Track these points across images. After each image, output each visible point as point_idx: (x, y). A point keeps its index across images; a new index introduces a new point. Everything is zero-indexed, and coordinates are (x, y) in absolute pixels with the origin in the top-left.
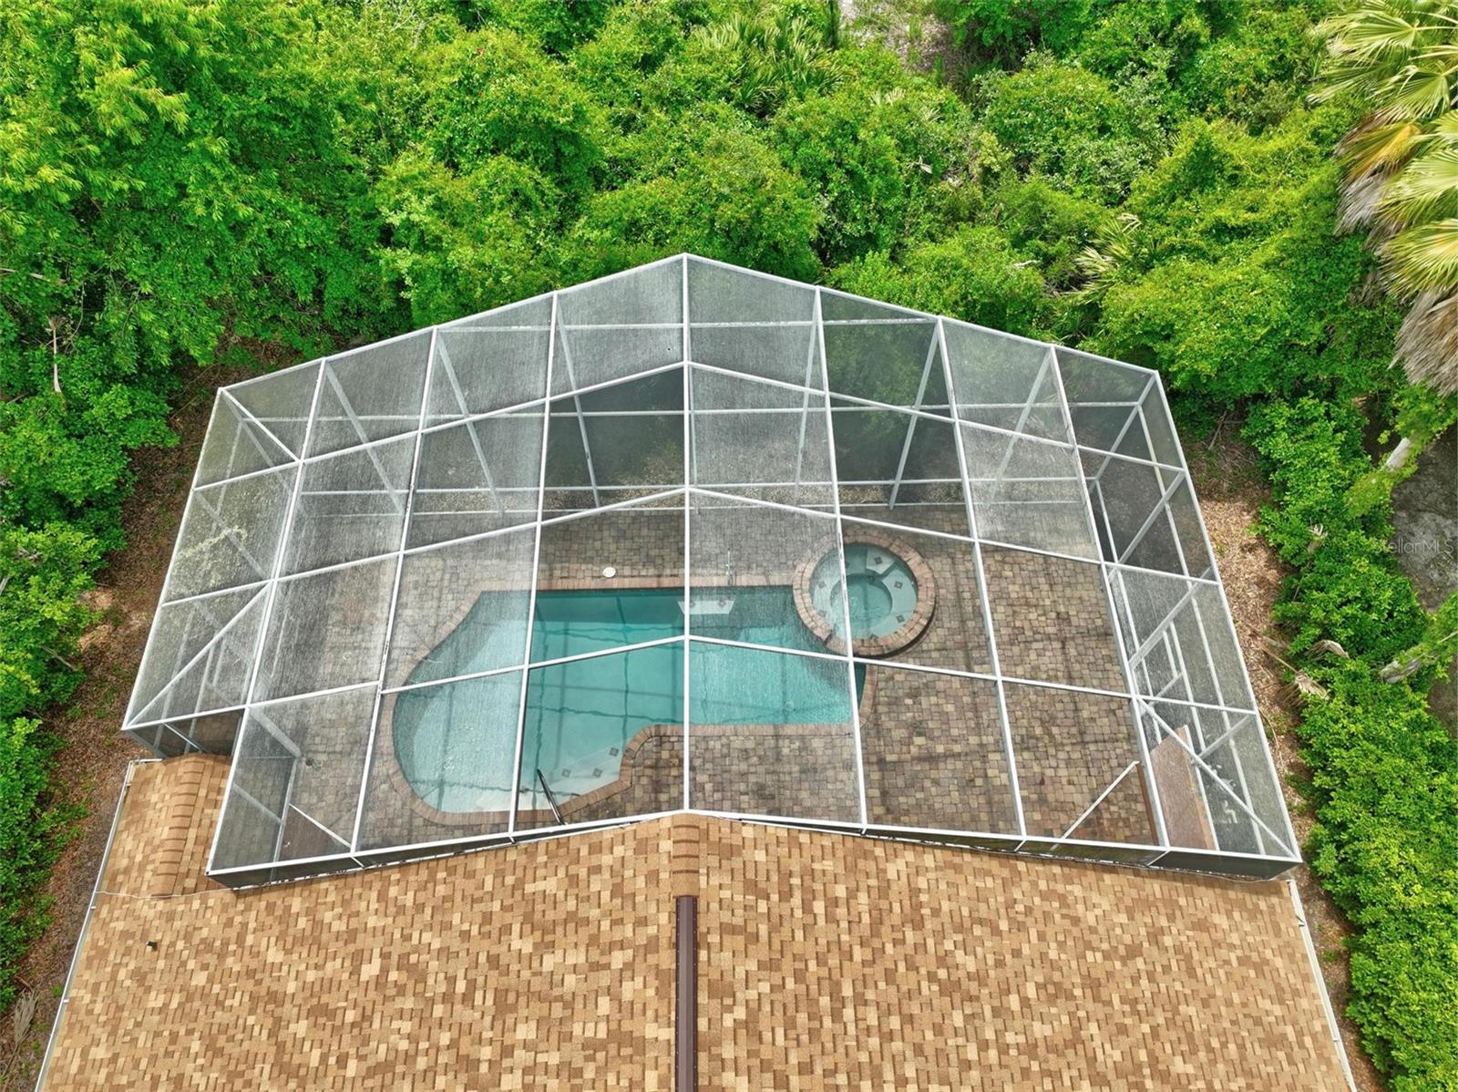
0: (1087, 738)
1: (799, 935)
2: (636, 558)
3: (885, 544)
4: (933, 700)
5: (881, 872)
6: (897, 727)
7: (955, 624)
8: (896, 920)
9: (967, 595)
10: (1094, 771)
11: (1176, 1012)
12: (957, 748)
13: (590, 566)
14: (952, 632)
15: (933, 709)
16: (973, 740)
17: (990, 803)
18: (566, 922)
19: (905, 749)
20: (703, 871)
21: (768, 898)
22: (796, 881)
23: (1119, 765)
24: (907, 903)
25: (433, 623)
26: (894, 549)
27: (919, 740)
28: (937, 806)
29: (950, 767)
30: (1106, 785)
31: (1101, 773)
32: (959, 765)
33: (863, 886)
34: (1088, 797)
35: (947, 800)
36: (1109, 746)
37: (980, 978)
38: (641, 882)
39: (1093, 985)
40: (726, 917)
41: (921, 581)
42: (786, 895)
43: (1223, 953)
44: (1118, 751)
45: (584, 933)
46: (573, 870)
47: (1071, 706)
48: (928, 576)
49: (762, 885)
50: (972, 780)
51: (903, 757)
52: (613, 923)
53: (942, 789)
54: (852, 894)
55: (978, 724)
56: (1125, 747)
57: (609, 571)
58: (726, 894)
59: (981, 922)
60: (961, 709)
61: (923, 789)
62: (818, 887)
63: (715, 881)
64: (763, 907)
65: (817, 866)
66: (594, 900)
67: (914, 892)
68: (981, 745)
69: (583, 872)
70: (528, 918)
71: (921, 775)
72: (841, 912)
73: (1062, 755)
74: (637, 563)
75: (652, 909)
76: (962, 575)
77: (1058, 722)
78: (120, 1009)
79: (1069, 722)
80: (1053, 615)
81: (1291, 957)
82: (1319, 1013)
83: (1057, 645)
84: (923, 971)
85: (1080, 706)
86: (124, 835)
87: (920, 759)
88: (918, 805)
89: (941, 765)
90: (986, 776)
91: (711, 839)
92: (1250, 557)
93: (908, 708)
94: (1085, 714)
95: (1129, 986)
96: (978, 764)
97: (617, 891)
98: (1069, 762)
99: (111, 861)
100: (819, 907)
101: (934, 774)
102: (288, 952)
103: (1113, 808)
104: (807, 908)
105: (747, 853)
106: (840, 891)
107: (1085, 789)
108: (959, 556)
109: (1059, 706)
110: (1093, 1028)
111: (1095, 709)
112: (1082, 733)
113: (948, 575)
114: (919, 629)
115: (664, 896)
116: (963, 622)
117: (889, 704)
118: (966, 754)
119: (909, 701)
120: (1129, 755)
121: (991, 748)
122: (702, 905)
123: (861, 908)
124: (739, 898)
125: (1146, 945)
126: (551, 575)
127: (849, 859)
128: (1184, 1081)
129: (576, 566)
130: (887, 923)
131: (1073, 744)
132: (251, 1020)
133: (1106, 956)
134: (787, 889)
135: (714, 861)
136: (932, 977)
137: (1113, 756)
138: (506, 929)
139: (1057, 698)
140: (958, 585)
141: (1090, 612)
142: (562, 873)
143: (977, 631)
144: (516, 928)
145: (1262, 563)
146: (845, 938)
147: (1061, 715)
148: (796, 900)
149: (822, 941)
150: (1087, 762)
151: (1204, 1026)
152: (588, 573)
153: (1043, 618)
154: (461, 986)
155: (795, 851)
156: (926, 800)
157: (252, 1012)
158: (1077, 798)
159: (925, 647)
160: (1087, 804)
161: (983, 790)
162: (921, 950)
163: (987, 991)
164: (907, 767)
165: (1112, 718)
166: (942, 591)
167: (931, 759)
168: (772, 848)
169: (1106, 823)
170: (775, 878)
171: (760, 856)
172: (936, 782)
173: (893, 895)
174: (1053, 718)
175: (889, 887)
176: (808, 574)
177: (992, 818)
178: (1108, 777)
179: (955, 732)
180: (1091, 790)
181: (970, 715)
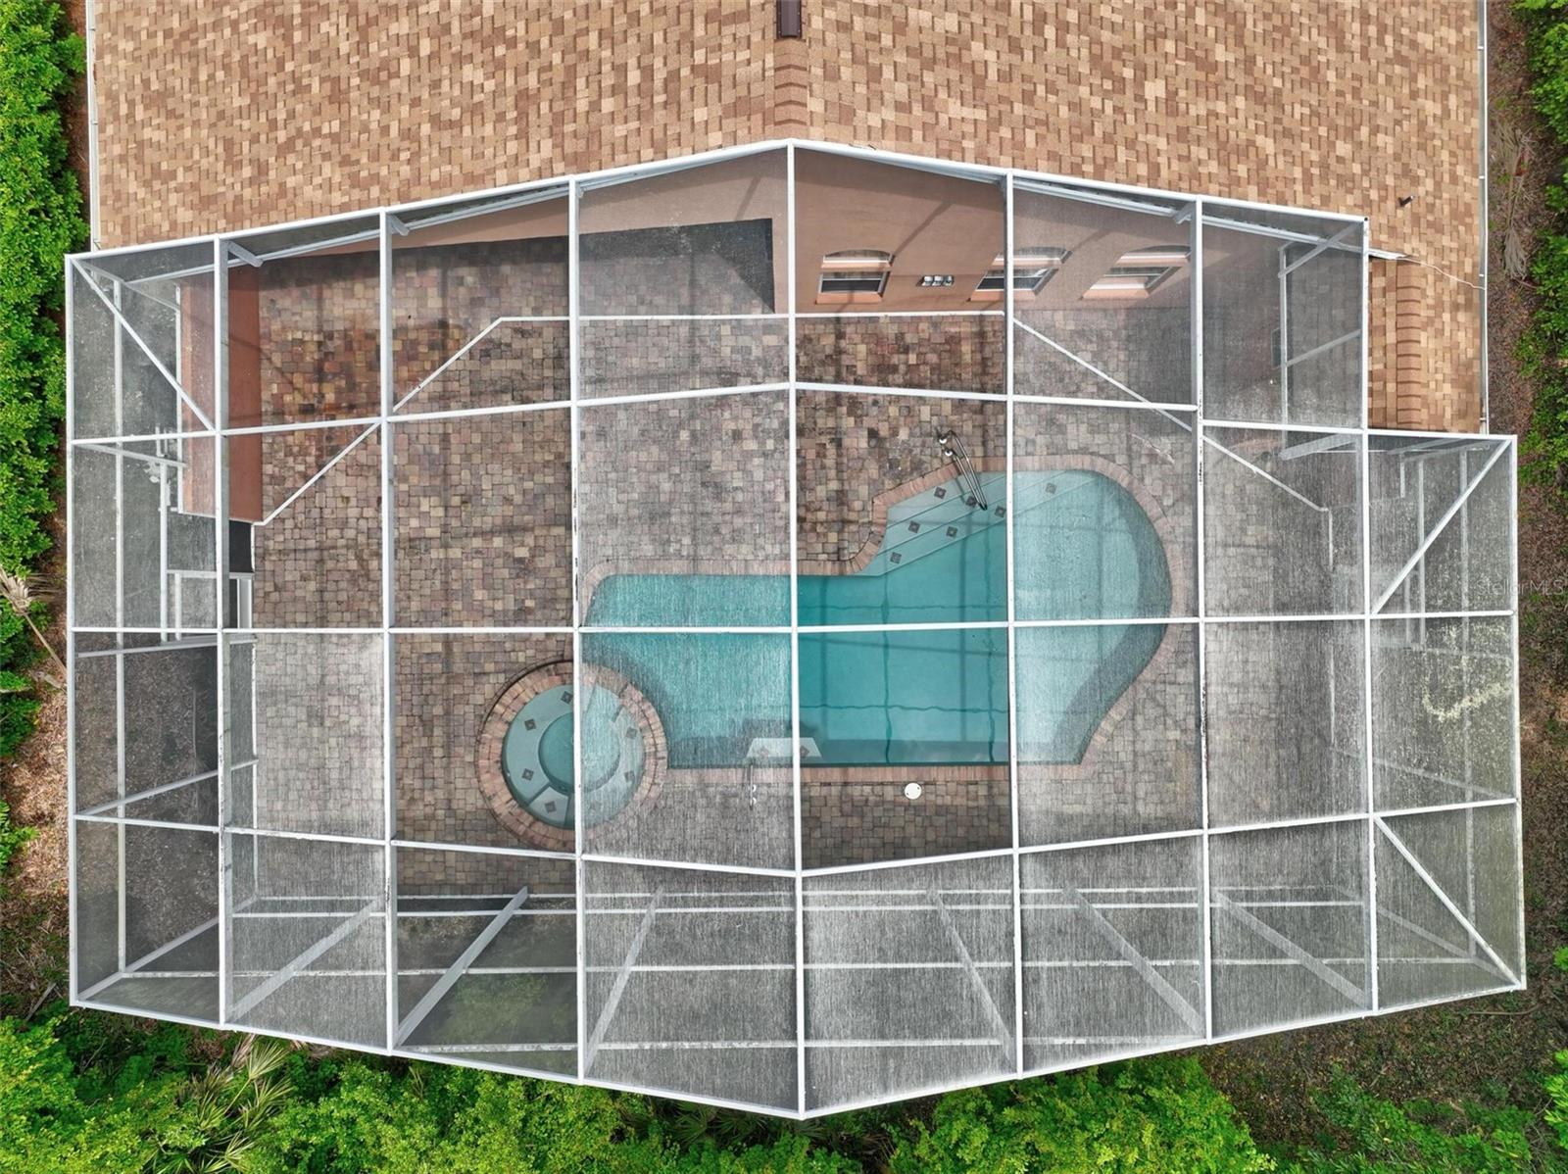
0: (315, 555)
1: (658, 38)
2: (879, 812)
3: (539, 828)
4: (499, 606)
5: (559, 145)
6: (548, 569)
7: (459, 710)
8: (547, 93)
9: (438, 752)
10: (315, 513)
11: (254, 97)
12: (477, 542)
13: (939, 801)
14: (463, 699)
15: (500, 594)
16: (455, 553)
17: (446, 475)
18: (934, 60)
19: (541, 542)
20: (770, 73)
21: (693, 68)
22: (660, 99)
23: (283, 520)
24: (532, 118)
25: (1139, 719)
26: (527, 819)
27: (522, 552)
28: (510, 472)
29: (488, 520)
30: (304, 497)
31: (307, 512)
32: (477, 522)
33: (581, 120)
34: (328, 482)
35: (497, 479)
36: (291, 545)
37: (460, 59)
38: (846, 73)
39: (338, 95)
40: (742, 30)
41: (495, 768)
42: (673, 77)
43: (191, 178)
44: (281, 538)
45: (912, 39)
46: (930, 118)
47: (327, 596)
48: (485, 777)
49: (700, 84)
50: (464, 502)
51: (545, 532)
52: (877, 38)
53: (502, 492)
54: (595, 106)
55: (447, 573)
56: (271, 543)
57: (913, 791)
58: (743, 55)
59: (451, 124)
60: (466, 592)
61: (524, 492)
62: (633, 101)
63: (756, 67)
64: (699, 56)
65: (633, 125)
66: (902, 75)
67: (523, 135)
68: (446, 546)
69: (917, 109)
70: (980, 82)
71: (524, 509)
72: (608, 81)
73: (350, 533)
74: (877, 805)
75: (830, 37)
76: (440, 782)
77: (347, 576)
78: (1421, 147)
79: (335, 576)
80: (328, 723)
81: (118, 196)
82: (104, 145)
83: (331, 679)
84: (521, 46)
85: (317, 597)
86: (1470, 353)
87: (525, 529)
88: (531, 473)
89: (498, 521)
90: (446, 508)
91: (759, 116)
92: (45, 806)
93: (532, 595)
94: (312, 586)
95: (299, 107)
96: (454, 523)
97: (875, 74)
98: (344, 524)
99: (1477, 325)
100: (634, 77)
101: (509, 510)
102: (1251, 143)
103: (301, 468)
104: (648, 72)
105: (717, 110)
106: (608, 105)
107: (330, 491)
108: (441, 813)
109: (343, 596)
110: (344, 48)
111: (299, 593)
112: (321, 561)
113: (459, 783)
114: (507, 699)
115: (816, 48)
116: (447, 713)
117: (554, 600)
118: (466, 535)
119: (529, 603)
120: (269, 533)
121: (435, 543)
122: (771, 33)
123: (586, 93)
124: (727, 57)
125: (272, 160)
126: (990, 787)
127: (595, 148)
128: (260, 25)
129: (959, 801)
130: (557, 87)
131: (335, 547)
132: (1277, 82)
133: (317, 132)
134: (671, 86)
135: (757, 89)
136: (512, 43)
137: (288, 533)
138: (1005, 77)
139: (344, 607)
140: (447, 768)
141: (281, 725)
142: (943, 118)
143: (431, 700)
144: (992, 75)
145: (31, 796)
146: (606, 53)
147: (343, 585)
148: (660, 76)
149: (632, 41)
150: (321, 525)
151: (227, 90)
152: (941, 789)
153: (343, 717)
154: (1050, 32)
155: (659, 135)
156: (522, 479)
157: (1278, 92)
158: (341, 480)
159: (502, 678)
160: (331, 473)
161: (452, 491)
162: (522, 68)
163: (454, 49)
164: (540, 519)
165: (279, 581)
166: (469, 758)
167: (510, 530)
168: (686, 129)
169: (313, 451)
170: (684, 94)
171: (700, 114)
172: (508, 500)
173: (547, 120)
174: (353, 581)
175: (551, 128)
176: (647, 780)
177: (445, 458)
178: (300, 507)
179: (477, 563)
180: (323, 491)
181: (456, 586)
